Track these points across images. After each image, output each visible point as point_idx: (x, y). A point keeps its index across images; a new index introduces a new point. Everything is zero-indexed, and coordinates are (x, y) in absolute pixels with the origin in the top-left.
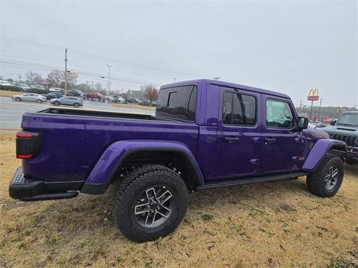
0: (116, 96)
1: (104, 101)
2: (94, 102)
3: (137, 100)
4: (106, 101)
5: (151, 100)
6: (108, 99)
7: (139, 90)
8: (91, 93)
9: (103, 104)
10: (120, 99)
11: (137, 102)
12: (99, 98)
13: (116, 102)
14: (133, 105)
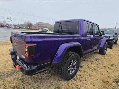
0: (15, 26)
1: (9, 28)
2: (5, 29)
3: (24, 27)
4: (10, 28)
5: (30, 27)
6: (11, 27)
7: (23, 23)
8: (3, 25)
9: (9, 29)
10: (17, 27)
11: (24, 28)
12: (7, 27)
13: (15, 28)
14: (22, 29)
